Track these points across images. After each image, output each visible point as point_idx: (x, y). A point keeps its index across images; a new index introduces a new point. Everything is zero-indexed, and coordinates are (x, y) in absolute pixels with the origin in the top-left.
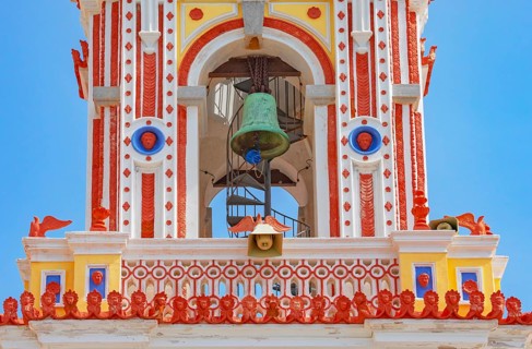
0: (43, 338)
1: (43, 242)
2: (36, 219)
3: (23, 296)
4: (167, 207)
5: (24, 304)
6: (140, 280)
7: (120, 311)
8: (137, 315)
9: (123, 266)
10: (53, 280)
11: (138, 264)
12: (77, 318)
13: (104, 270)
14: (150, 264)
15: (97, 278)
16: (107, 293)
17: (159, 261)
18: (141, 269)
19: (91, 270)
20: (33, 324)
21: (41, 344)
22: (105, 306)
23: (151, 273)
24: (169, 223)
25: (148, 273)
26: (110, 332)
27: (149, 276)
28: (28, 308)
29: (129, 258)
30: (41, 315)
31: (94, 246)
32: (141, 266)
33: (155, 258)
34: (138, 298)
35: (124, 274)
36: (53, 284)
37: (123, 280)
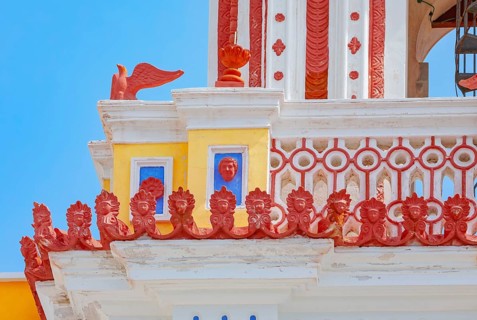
0: (134, 271)
1: (133, 109)
2: (121, 69)
3: (99, 200)
4: (350, 46)
5: (102, 212)
6: (303, 173)
7: (268, 225)
8: (298, 230)
9: (274, 150)
10: (151, 174)
11: (299, 146)
12: (192, 237)
13: (239, 156)
14: (320, 146)
15: (227, 168)
16: (245, 194)
17: (336, 140)
18: (304, 154)
19: (217, 155)
20: (117, 247)
21: (132, 282)
22: (241, 218)
23: (322, 161)
24: (354, 75)
25: (317, 161)
26: (250, 261)
27: (319, 166)
28: (108, 219)
29: (283, 136)
30: (131, 231)
31: (221, 112)
32: (304, 149)
33: (328, 135)
34: (299, 201)
35: (274, 163)
36: (151, 182)
37: (274, 174)
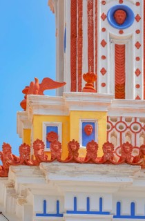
1: (44, 99)
3: (35, 143)
4: (136, 73)
5: (37, 149)
6: (121, 133)
7: (112, 158)
9: (108, 121)
11: (119, 120)
12: (78, 162)
13: (93, 124)
14: (129, 120)
17: (136, 118)
18: (121, 124)
19: (84, 123)
23: (130, 127)
24: (138, 86)
25: (127, 127)
26: (103, 174)
27: (128, 130)
29: (112, 115)
31: (86, 104)
32: (121, 121)
33: (132, 115)
34: (126, 148)
35: (108, 127)
36: (52, 134)
37: (108, 132)
